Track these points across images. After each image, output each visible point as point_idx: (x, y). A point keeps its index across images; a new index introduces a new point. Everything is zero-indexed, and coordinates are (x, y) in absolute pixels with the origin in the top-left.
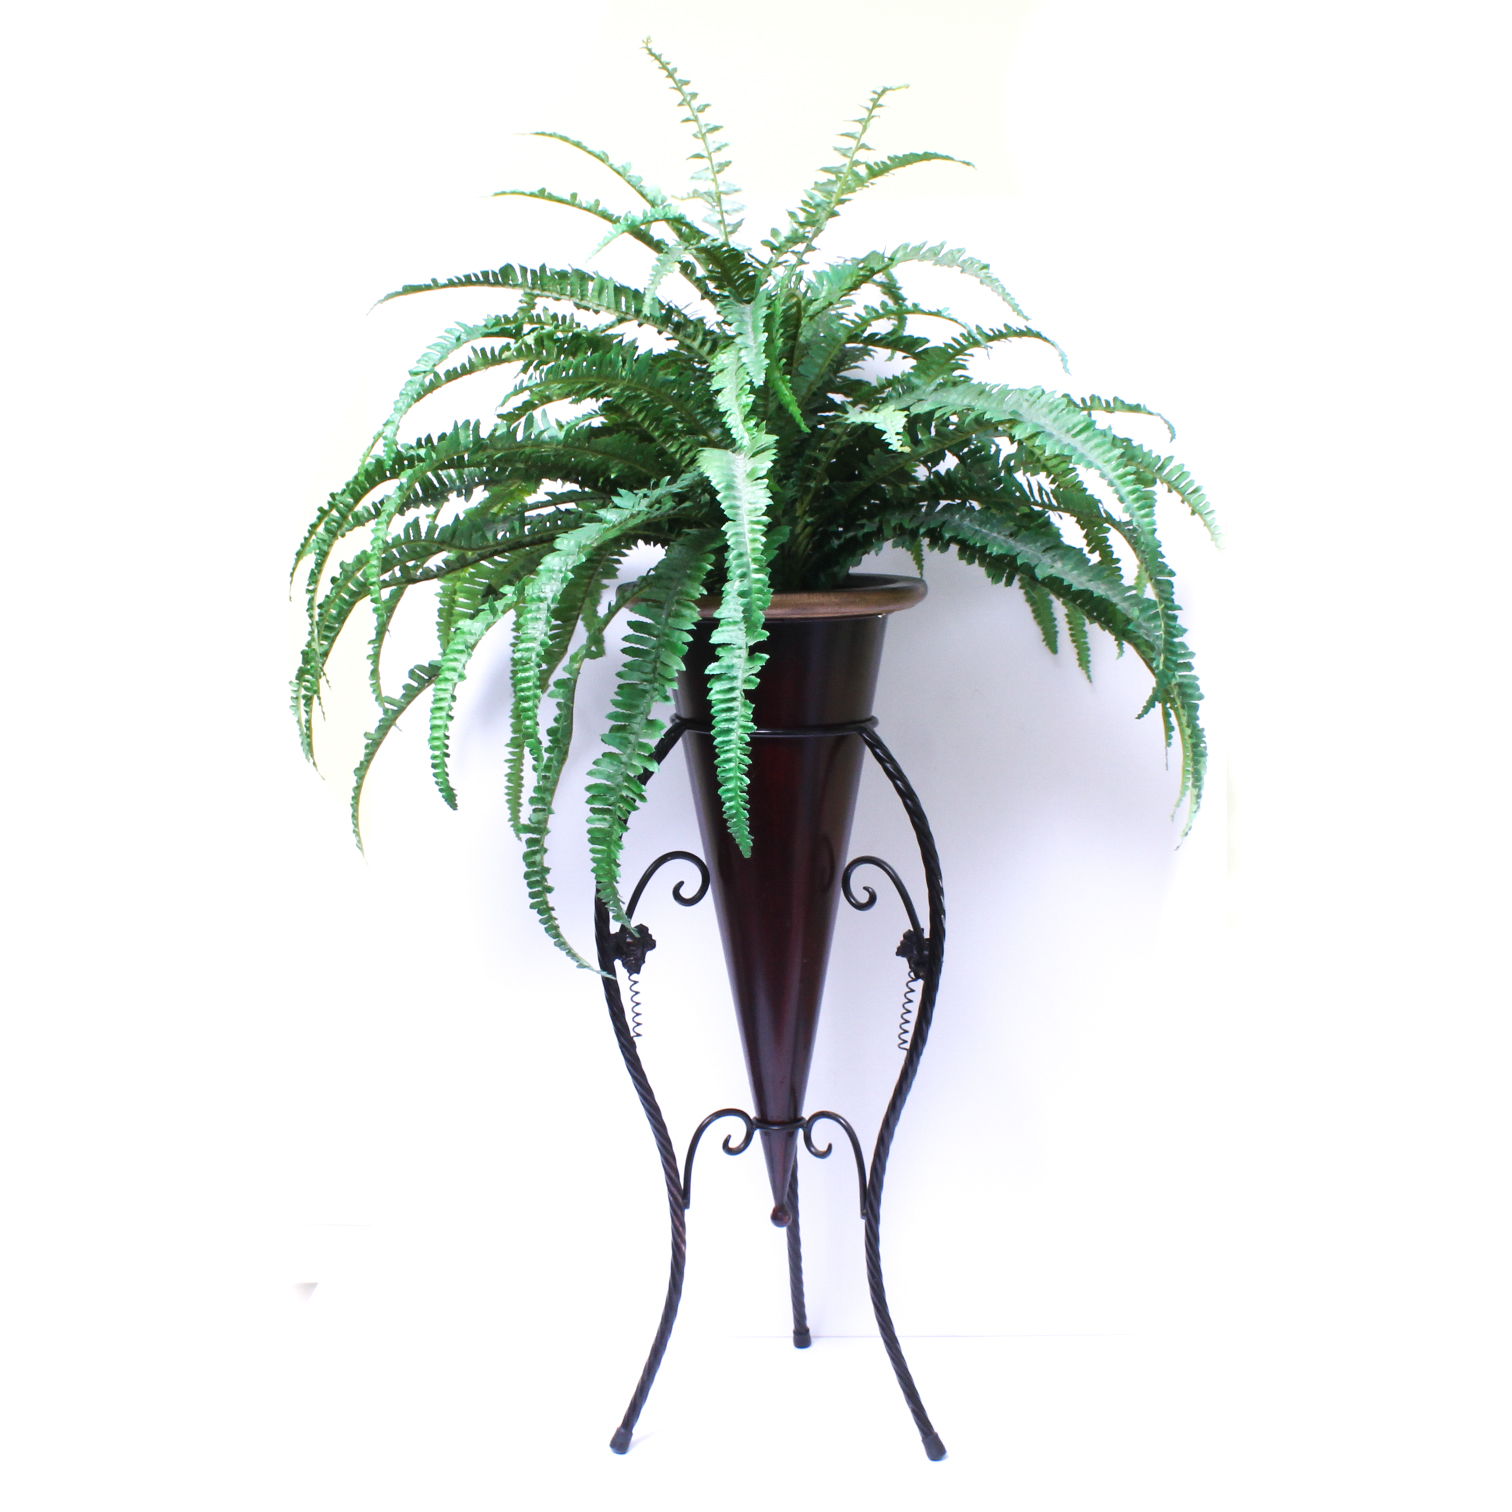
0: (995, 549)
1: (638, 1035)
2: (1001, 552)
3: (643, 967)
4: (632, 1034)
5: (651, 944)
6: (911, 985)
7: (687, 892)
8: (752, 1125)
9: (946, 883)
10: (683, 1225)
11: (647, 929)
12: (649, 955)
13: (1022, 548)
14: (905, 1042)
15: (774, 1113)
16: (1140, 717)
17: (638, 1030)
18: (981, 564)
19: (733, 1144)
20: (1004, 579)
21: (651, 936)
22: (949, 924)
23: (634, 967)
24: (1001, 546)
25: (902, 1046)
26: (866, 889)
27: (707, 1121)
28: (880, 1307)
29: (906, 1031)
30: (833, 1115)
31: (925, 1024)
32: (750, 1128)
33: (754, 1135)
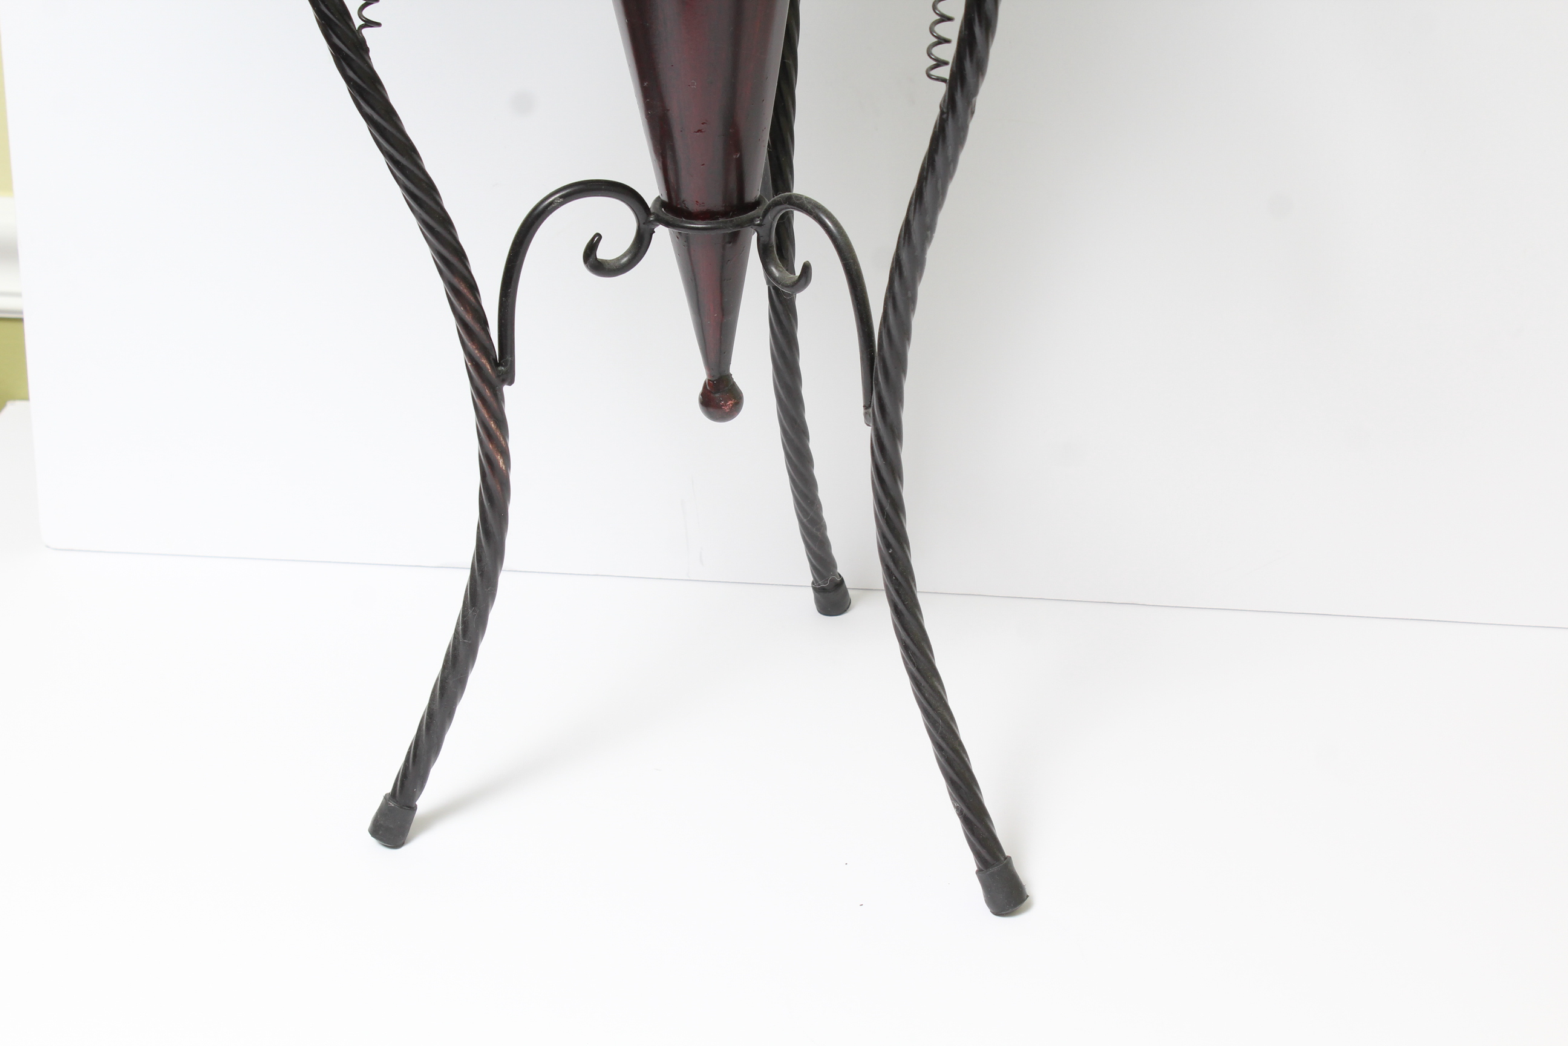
1: (369, 23)
4: (358, 22)
8: (647, 218)
10: (501, 422)
14: (940, 63)
15: (692, 197)
17: (370, 13)
19: (603, 253)
25: (936, 72)
27: (547, 202)
28: (901, 606)
29: (942, 41)
30: (809, 206)
31: (981, 26)
32: (644, 224)
33: (654, 235)
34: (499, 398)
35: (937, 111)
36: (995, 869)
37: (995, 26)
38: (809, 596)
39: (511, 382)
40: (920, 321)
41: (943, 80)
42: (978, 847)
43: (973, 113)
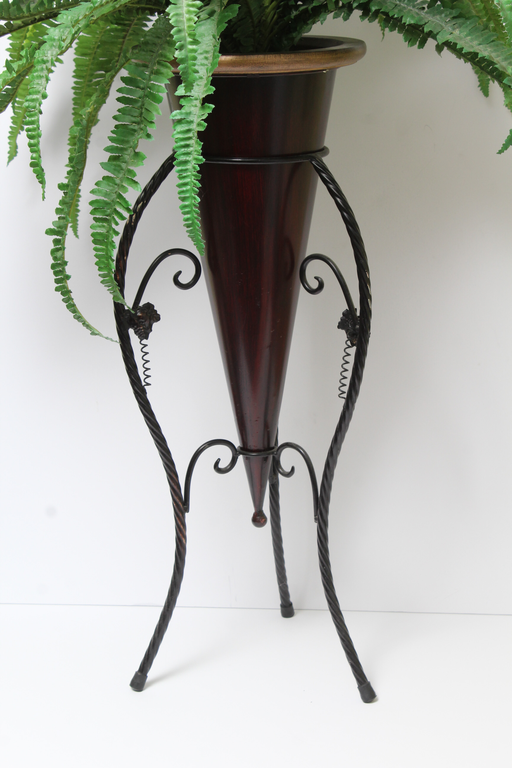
0: (408, 19)
1: (148, 384)
2: (412, 22)
3: (151, 335)
4: (143, 384)
5: (157, 318)
6: (348, 351)
7: (184, 279)
8: (236, 453)
9: (373, 275)
10: (184, 525)
11: (153, 306)
12: (155, 326)
13: (430, 18)
14: (344, 392)
15: (252, 443)
16: (500, 152)
17: (147, 380)
18: (400, 31)
19: (221, 466)
20: (418, 43)
21: (156, 311)
22: (375, 306)
23: (144, 334)
24: (413, 17)
25: (342, 396)
26: (316, 278)
27: (202, 448)
28: (328, 588)
29: (344, 385)
30: (295, 446)
31: (357, 380)
32: (235, 455)
33: (238, 459)
34: (184, 517)
35: (342, 408)
36: (364, 685)
37: (362, 379)
38: (279, 612)
39: (188, 512)
40: (336, 483)
41: (344, 398)
42: (358, 677)
43: (354, 409)
